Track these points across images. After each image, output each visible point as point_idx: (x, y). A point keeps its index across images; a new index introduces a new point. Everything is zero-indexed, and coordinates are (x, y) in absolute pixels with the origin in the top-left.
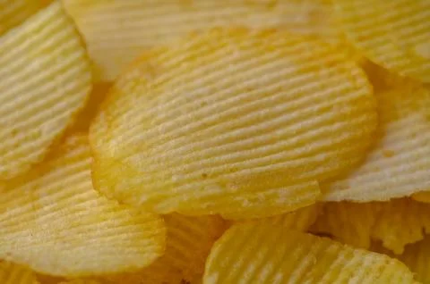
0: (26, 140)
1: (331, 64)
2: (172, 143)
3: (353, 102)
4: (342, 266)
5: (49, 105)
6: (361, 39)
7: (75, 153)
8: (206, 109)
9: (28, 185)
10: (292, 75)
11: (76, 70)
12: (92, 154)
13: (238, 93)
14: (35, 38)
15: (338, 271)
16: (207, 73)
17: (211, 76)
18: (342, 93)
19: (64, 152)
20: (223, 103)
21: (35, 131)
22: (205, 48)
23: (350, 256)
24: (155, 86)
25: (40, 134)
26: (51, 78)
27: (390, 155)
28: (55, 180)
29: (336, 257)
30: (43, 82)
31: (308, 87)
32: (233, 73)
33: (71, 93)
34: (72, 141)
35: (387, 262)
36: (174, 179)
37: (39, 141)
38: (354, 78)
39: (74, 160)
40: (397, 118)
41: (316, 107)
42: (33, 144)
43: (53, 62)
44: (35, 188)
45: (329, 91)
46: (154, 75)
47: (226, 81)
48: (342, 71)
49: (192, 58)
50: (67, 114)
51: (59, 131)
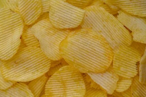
0: (62, 24)
1: (109, 57)
2: (76, 47)
3: (105, 66)
4: (80, 83)
5: (70, 23)
6: (116, 59)
7: (66, 32)
8: (86, 47)
9: (57, 30)
10: (102, 54)
11: (78, 22)
12: (66, 37)
13: (93, 49)
14: (78, 12)
15: (79, 83)
16: (93, 41)
17: (92, 42)
18: (105, 63)
19: (65, 31)
20: (89, 48)
21: (65, 24)
22: (97, 37)
23: (82, 83)
24: (85, 36)
25: (65, 25)
26: (74, 19)
27: (102, 76)
28: (60, 33)
29: (81, 81)
30: (73, 19)
31: (102, 58)
32: (95, 45)
33: (74, 24)
34: (68, 31)
35: (85, 89)
36: (70, 54)
37: (64, 26)
38: (109, 62)
39: (65, 33)
40: (109, 72)
41: (99, 61)
42: (62, 26)
43: (77, 18)
44: (57, 31)
45: (104, 61)
46: (87, 34)
47: (93, 45)
48: (109, 60)
49: (94, 37)
50: (71, 27)
51: (67, 28)
